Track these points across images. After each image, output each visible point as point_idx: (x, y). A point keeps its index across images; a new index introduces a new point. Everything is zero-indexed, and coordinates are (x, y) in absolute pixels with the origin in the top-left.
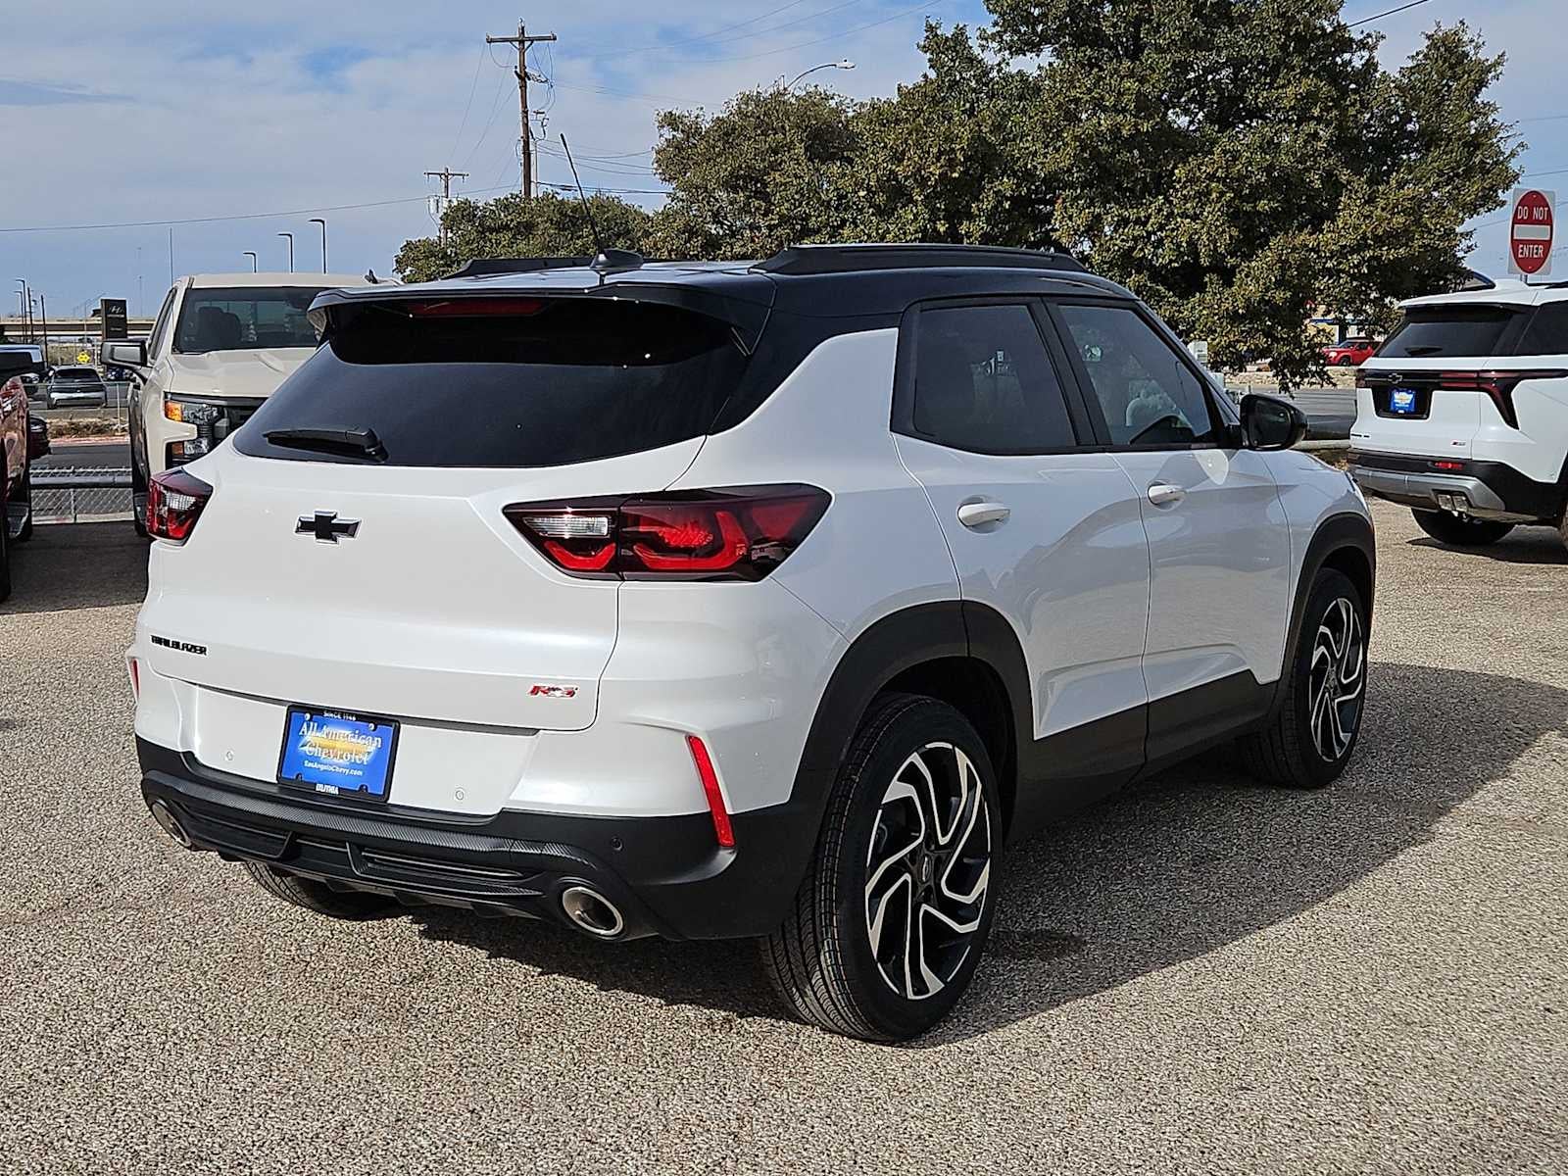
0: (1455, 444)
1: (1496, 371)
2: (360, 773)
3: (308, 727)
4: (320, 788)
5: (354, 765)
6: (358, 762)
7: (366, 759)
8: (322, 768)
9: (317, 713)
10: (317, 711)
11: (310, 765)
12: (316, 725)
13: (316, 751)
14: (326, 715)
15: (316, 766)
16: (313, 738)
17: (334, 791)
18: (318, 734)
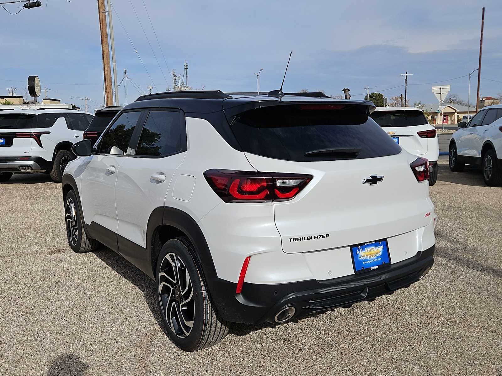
0: (25, 152)
1: (33, 132)
2: (381, 259)
3: (359, 251)
4: (372, 268)
5: (378, 257)
6: (379, 255)
7: (381, 254)
8: (370, 262)
9: (363, 245)
10: (362, 245)
11: (365, 263)
12: (362, 249)
13: (366, 257)
14: (366, 244)
15: (367, 262)
16: (363, 254)
17: (377, 267)
18: (364, 252)
